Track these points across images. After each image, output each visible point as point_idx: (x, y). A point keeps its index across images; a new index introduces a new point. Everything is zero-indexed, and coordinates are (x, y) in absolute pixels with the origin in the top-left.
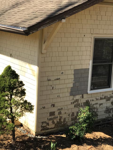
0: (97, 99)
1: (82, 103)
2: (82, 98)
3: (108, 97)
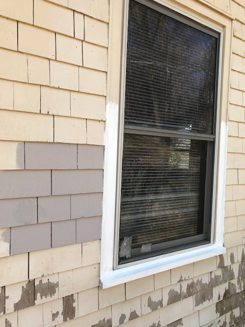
0: (154, 306)
2: (68, 320)
3: (204, 282)
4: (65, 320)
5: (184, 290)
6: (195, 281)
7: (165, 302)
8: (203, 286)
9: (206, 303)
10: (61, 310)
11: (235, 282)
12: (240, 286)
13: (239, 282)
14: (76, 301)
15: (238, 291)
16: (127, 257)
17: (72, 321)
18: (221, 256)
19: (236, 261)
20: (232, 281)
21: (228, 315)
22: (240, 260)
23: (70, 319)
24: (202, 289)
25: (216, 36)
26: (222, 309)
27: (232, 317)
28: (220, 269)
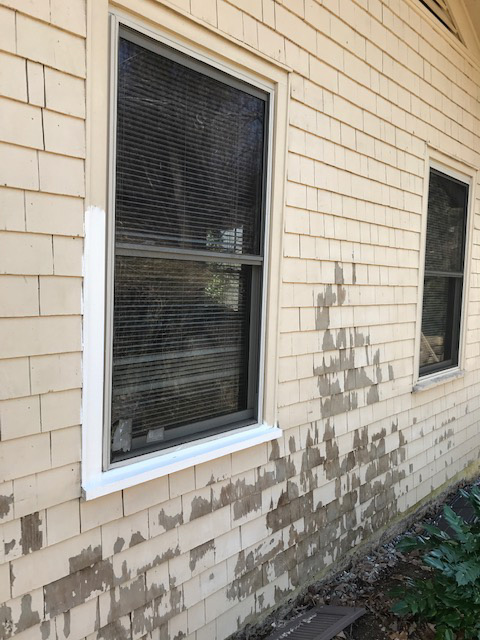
0: (169, 523)
1: (27, 599)
2: (31, 551)
3: (247, 483)
4: (25, 552)
5: (217, 496)
6: (234, 482)
7: (186, 517)
8: (247, 490)
9: (252, 515)
10: (18, 537)
11: (296, 480)
12: (305, 486)
13: (302, 480)
14: (44, 522)
15: (301, 493)
16: (125, 450)
17: (37, 553)
18: (274, 442)
19: (297, 448)
20: (293, 480)
21: (286, 530)
22: (304, 447)
23: (34, 550)
24: (245, 494)
25: (264, 98)
26: (276, 523)
27: (293, 533)
28: (273, 463)
